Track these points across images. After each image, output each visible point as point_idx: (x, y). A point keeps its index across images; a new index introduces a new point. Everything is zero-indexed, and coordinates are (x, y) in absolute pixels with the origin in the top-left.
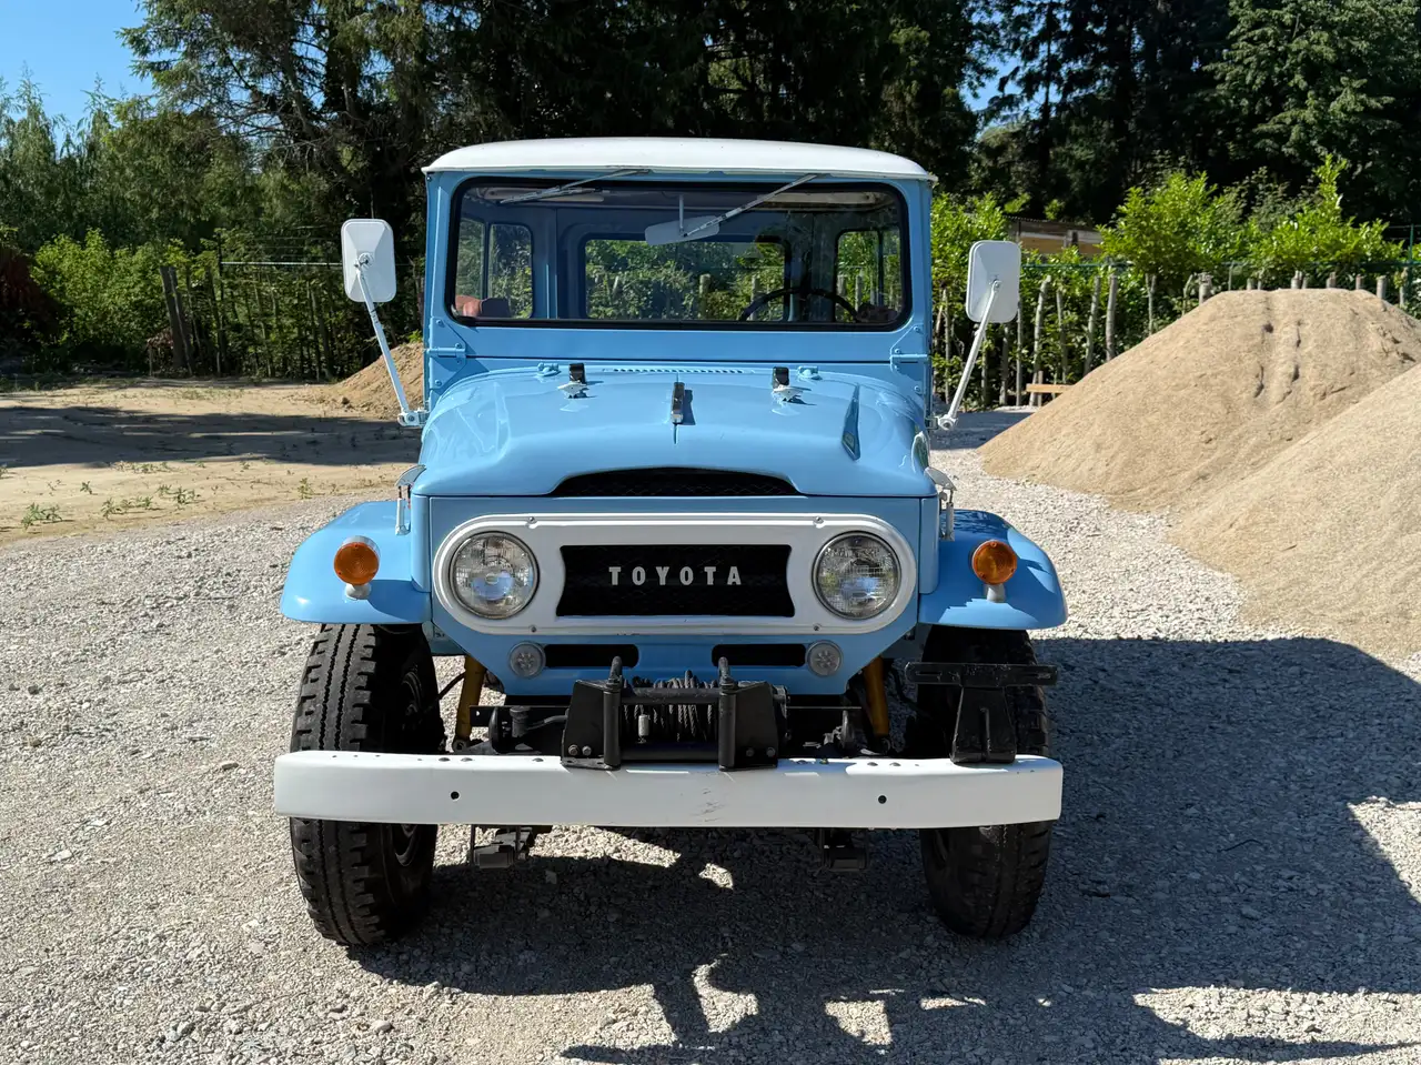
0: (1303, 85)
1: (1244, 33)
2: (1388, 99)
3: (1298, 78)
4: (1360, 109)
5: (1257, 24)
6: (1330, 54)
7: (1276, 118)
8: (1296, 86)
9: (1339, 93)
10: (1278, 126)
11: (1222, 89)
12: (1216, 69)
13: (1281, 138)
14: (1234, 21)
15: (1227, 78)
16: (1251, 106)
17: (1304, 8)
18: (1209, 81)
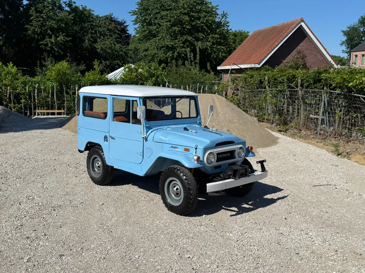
0: (51, 33)
1: (34, 19)
2: (70, 38)
3: (49, 31)
4: (65, 40)
5: (37, 17)
6: (56, 26)
7: (45, 40)
8: (49, 33)
9: (59, 36)
10: (46, 42)
11: (29, 32)
12: (28, 27)
13: (46, 45)
14: (31, 16)
15: (31, 29)
16: (38, 37)
17: (49, 15)
18: (27, 30)
